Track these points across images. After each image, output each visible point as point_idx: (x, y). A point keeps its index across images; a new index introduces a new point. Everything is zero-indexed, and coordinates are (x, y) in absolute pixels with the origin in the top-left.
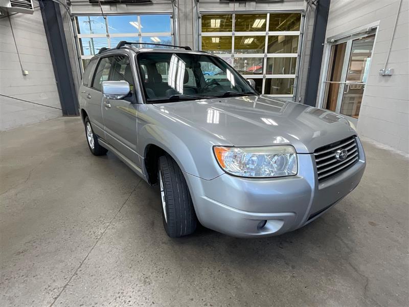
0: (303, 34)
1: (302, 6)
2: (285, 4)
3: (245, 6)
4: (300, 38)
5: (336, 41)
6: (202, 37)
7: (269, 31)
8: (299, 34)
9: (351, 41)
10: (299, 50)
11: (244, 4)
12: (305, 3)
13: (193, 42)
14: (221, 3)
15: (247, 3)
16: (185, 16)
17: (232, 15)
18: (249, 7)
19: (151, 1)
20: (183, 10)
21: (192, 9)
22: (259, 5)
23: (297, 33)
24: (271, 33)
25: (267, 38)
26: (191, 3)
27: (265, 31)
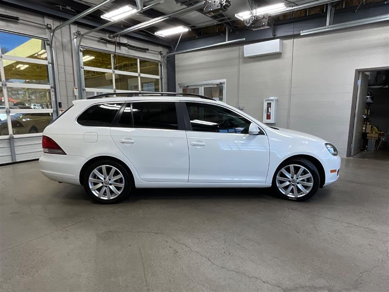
0: (162, 79)
1: (158, 58)
2: (147, 54)
3: (120, 49)
4: (160, 81)
5: (188, 86)
6: (84, 70)
7: (141, 73)
8: (159, 78)
9: (203, 88)
11: (119, 48)
12: (160, 56)
13: (74, 74)
14: (98, 41)
15: (122, 47)
16: (63, 47)
17: (110, 55)
18: (124, 51)
19: (18, 20)
20: (60, 39)
21: (71, 40)
22: (130, 51)
23: (158, 77)
24: (143, 75)
25: (139, 78)
26: (69, 34)
27: (137, 72)
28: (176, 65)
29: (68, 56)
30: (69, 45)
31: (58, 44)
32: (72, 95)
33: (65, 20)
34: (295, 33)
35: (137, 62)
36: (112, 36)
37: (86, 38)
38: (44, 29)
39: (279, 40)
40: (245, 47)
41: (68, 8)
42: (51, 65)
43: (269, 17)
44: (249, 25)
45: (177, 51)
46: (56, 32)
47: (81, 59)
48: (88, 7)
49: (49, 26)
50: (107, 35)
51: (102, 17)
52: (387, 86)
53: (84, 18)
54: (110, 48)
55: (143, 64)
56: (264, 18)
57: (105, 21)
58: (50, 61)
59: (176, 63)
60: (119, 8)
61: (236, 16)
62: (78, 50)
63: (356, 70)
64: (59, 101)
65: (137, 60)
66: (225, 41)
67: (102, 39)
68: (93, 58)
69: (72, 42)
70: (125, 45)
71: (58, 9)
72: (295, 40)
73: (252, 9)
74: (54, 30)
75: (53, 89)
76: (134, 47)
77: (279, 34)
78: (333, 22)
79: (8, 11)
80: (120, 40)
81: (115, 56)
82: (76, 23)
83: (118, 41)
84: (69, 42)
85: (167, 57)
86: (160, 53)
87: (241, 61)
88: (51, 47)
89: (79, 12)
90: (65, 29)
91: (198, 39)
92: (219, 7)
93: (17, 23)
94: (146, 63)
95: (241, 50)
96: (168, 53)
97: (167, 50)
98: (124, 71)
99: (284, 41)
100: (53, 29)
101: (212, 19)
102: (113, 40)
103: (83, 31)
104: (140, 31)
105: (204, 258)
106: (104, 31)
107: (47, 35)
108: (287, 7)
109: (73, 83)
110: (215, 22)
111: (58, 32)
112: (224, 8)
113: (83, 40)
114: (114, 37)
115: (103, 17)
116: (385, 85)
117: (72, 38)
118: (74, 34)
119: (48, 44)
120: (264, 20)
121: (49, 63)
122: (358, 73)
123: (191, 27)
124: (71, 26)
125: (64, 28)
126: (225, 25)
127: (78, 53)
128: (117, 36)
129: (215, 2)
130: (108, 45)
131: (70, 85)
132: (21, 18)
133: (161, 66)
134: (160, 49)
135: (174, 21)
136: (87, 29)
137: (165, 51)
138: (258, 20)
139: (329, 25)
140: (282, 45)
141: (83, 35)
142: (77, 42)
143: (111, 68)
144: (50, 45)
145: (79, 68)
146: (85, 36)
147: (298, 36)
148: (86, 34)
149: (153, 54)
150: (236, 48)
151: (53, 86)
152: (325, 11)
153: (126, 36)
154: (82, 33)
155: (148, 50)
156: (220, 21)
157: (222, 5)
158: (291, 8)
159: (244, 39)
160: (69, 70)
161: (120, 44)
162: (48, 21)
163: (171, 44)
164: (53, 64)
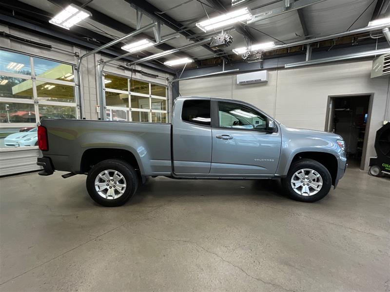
0: (168, 100)
1: (166, 83)
2: (156, 79)
3: (135, 75)
4: (167, 101)
6: (106, 92)
7: (151, 94)
10: (167, 109)
12: (167, 82)
13: (97, 94)
14: (118, 68)
15: (136, 73)
16: (88, 72)
17: (127, 79)
18: (138, 77)
19: (51, 48)
20: (86, 66)
21: (95, 67)
22: (144, 76)
23: (165, 98)
24: (153, 96)
25: (150, 99)
26: (93, 61)
27: (149, 94)
28: (180, 89)
29: (92, 79)
30: (94, 71)
31: (84, 69)
32: (95, 112)
33: (91, 49)
34: (279, 66)
35: (148, 86)
36: (129, 64)
37: (107, 65)
38: (73, 56)
39: (266, 71)
40: (238, 76)
41: (94, 40)
42: (77, 86)
43: (262, 52)
44: (246, 58)
45: (180, 78)
46: (83, 59)
47: (103, 82)
48: (112, 40)
49: (77, 54)
50: (125, 63)
51: (122, 48)
52: (348, 109)
53: (107, 48)
54: (127, 74)
55: (154, 87)
56: (258, 53)
57: (125, 52)
58: (77, 83)
59: (180, 87)
60: (137, 41)
61: (233, 51)
62: (101, 75)
63: (329, 96)
64: (84, 117)
65: (148, 84)
66: (222, 71)
67: (121, 66)
68: (110, 81)
69: (96, 68)
70: (139, 72)
71: (86, 41)
72: (279, 71)
73: (248, 46)
74: (82, 57)
75: (79, 107)
76: (147, 73)
77: (265, 66)
78: (311, 58)
79: (41, 40)
80: (135, 67)
81: (130, 81)
82: (100, 53)
83: (134, 68)
84: (94, 68)
85: (173, 83)
86: (167, 79)
87: (234, 86)
88: (78, 72)
89: (104, 44)
90: (91, 57)
91: (197, 69)
92: (224, 43)
93: (49, 50)
94: (156, 87)
95: (234, 79)
96: (173, 79)
97: (173, 77)
98: (138, 92)
99: (269, 72)
100: (80, 56)
101: (212, 53)
102: (130, 67)
103: (105, 59)
104: (154, 61)
105: (237, 268)
106: (123, 60)
107: (75, 61)
108: (276, 45)
109: (96, 102)
110: (215, 55)
111: (84, 59)
112: (227, 44)
113: (105, 66)
114: (131, 65)
115: (124, 48)
116: (347, 109)
117: (96, 64)
118: (98, 61)
119: (76, 69)
120: (259, 55)
121: (76, 85)
122: (330, 99)
123: (194, 59)
124: (96, 54)
125: (89, 56)
126: (222, 58)
127: (101, 78)
128: (133, 64)
129: (220, 38)
130: (125, 71)
131: (93, 103)
132: (53, 46)
133: (168, 89)
134: (167, 76)
135: (181, 54)
136: (109, 58)
137: (171, 78)
138: (254, 55)
139: (309, 60)
140: (268, 75)
141: (105, 63)
142: (100, 68)
143: (127, 90)
144: (78, 70)
145: (101, 89)
146: (107, 64)
147: (283, 68)
148: (108, 62)
149: (162, 80)
150: (230, 76)
151: (79, 104)
152: (303, 49)
153: (141, 65)
154: (105, 61)
155: (158, 76)
156: (219, 54)
157: (226, 41)
158: (281, 46)
159: (238, 70)
160: (93, 91)
161: (135, 71)
162: (76, 50)
163: (176, 72)
164: (79, 86)
